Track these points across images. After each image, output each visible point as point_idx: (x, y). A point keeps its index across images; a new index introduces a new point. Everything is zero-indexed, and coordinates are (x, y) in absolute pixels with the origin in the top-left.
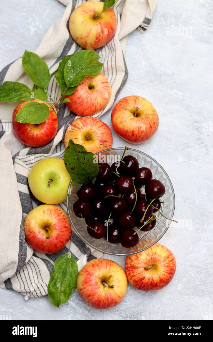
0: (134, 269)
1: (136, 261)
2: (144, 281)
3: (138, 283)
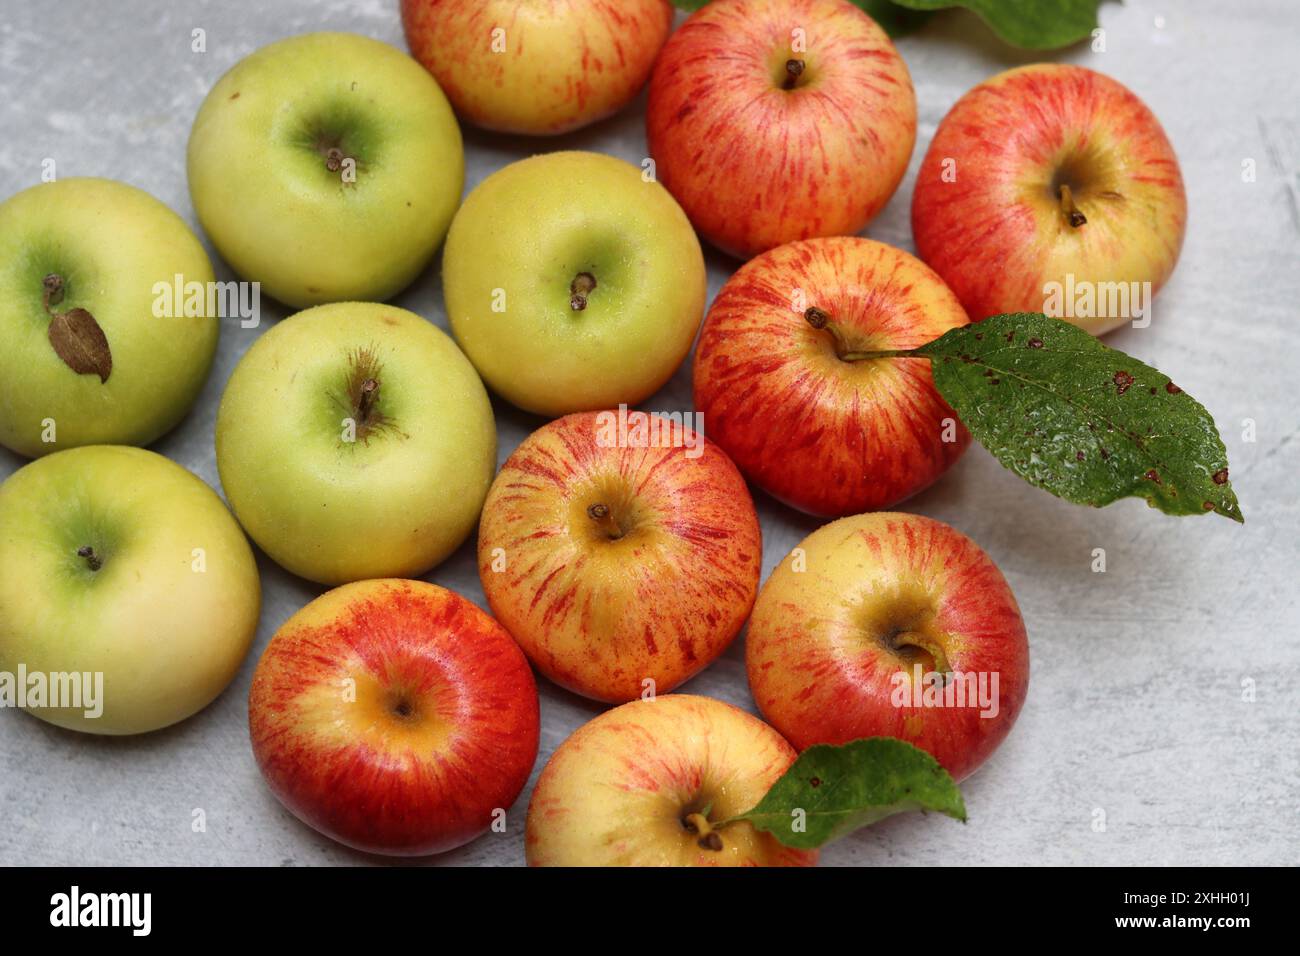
0: (753, 301)
1: (788, 268)
2: (766, 381)
3: (730, 383)
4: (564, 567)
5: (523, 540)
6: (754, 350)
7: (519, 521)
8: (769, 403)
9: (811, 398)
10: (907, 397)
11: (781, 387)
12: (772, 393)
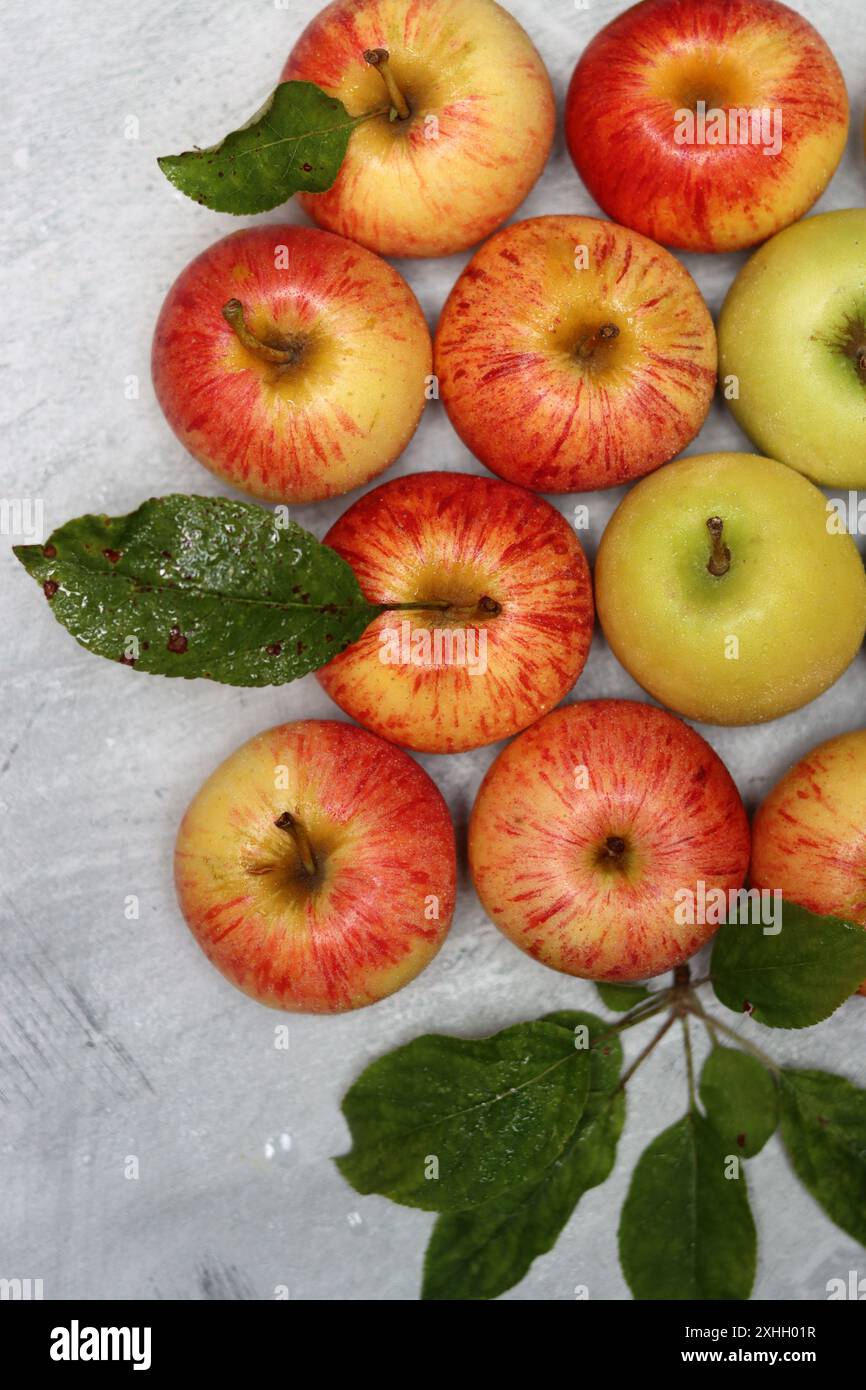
0: (556, 614)
1: (538, 661)
2: (510, 538)
3: (543, 530)
4: (618, 282)
5: (666, 295)
6: (535, 563)
7: (678, 311)
8: (499, 519)
9: (462, 538)
10: (374, 578)
11: (494, 536)
12: (500, 529)
